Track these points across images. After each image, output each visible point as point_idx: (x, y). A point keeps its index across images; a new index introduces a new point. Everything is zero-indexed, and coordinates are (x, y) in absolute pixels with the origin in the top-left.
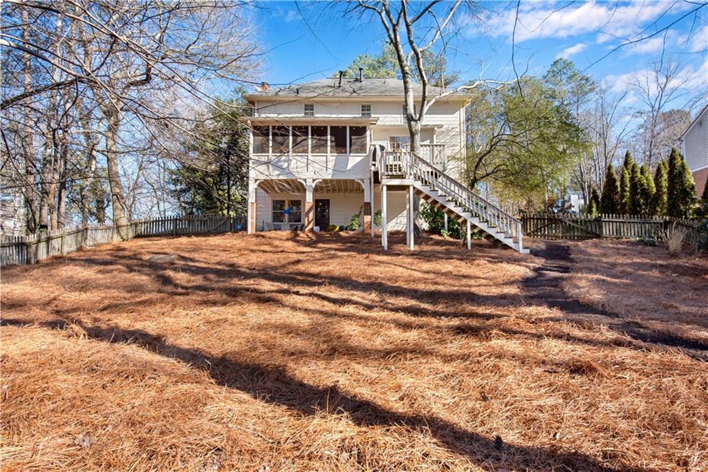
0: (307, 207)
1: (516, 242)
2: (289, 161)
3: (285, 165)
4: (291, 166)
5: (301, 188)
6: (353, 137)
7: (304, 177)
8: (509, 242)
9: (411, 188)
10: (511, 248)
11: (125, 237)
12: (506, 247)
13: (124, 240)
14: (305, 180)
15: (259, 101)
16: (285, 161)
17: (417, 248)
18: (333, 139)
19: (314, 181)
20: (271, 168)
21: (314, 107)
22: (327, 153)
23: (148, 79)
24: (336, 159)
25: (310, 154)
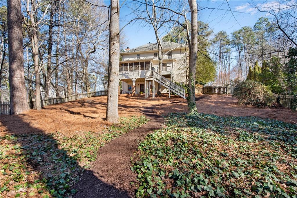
0: (133, 86)
1: (183, 96)
2: (128, 74)
3: (127, 75)
4: (129, 75)
5: (131, 81)
6: (146, 65)
7: (132, 78)
8: (181, 96)
9: (153, 81)
10: (182, 97)
11: (89, 97)
12: (180, 97)
13: (88, 97)
14: (133, 79)
15: (124, 55)
16: (127, 74)
17: (155, 98)
18: (140, 66)
19: (135, 79)
20: (123, 76)
21: (140, 55)
22: (139, 70)
23: (95, 50)
24: (141, 72)
25: (134, 71)
